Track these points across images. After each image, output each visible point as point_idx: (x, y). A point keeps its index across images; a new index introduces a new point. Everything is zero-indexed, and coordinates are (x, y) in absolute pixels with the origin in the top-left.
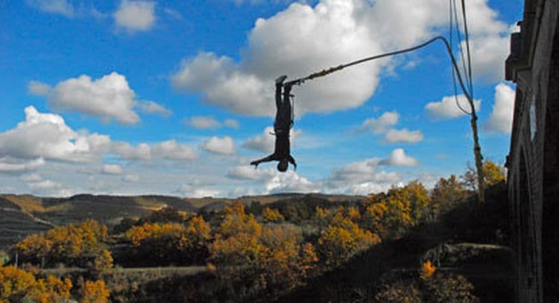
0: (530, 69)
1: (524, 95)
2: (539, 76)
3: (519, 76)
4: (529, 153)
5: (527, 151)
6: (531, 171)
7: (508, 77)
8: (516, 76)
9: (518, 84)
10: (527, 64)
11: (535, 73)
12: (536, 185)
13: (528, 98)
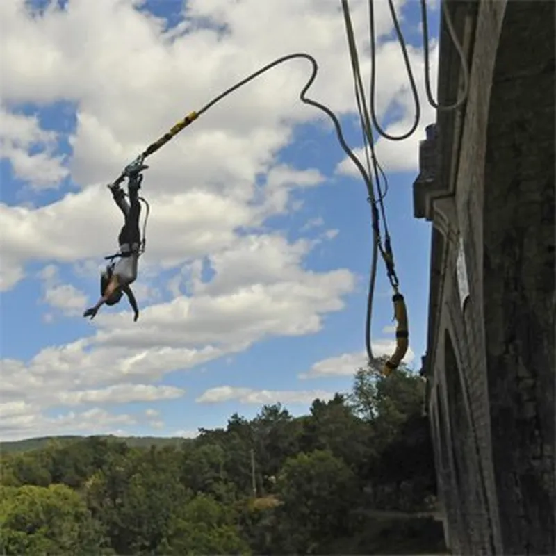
0: (453, 195)
1: (445, 239)
2: (468, 203)
3: (436, 208)
4: (461, 336)
5: (456, 335)
6: (466, 364)
7: (419, 213)
8: (432, 208)
9: (436, 223)
10: (447, 186)
11: (461, 198)
12: (476, 384)
13: (451, 245)
